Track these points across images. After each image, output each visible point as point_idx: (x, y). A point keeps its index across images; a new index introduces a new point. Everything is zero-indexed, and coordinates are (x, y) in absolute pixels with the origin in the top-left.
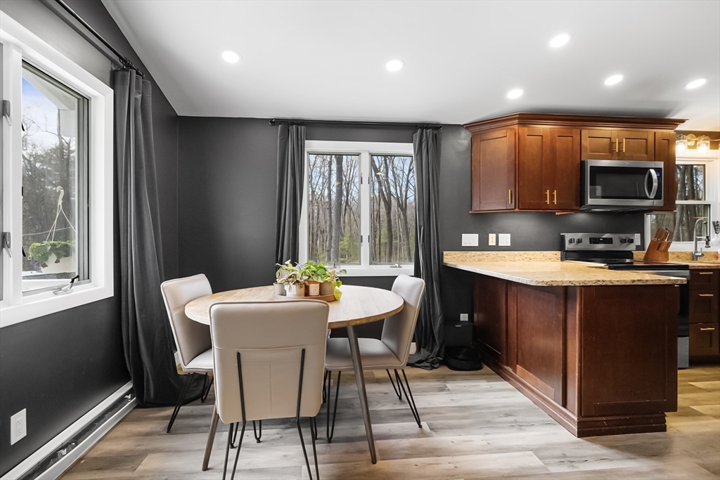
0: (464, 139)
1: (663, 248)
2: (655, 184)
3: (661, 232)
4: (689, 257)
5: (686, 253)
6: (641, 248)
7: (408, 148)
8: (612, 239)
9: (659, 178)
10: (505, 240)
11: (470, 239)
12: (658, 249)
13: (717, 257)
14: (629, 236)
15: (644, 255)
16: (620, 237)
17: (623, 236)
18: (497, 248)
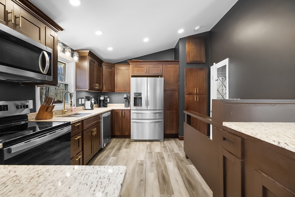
1: (49, 110)
2: (47, 64)
3: (49, 99)
4: (61, 113)
5: (59, 111)
6: (33, 110)
8: (7, 106)
9: (50, 59)
12: (46, 111)
13: (72, 111)
14: (24, 102)
15: (36, 115)
16: (15, 104)
17: (19, 103)
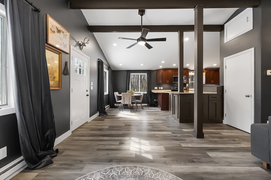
0: (155, 72)
7: (146, 74)
10: (162, 88)
11: (156, 88)
18: (160, 89)
